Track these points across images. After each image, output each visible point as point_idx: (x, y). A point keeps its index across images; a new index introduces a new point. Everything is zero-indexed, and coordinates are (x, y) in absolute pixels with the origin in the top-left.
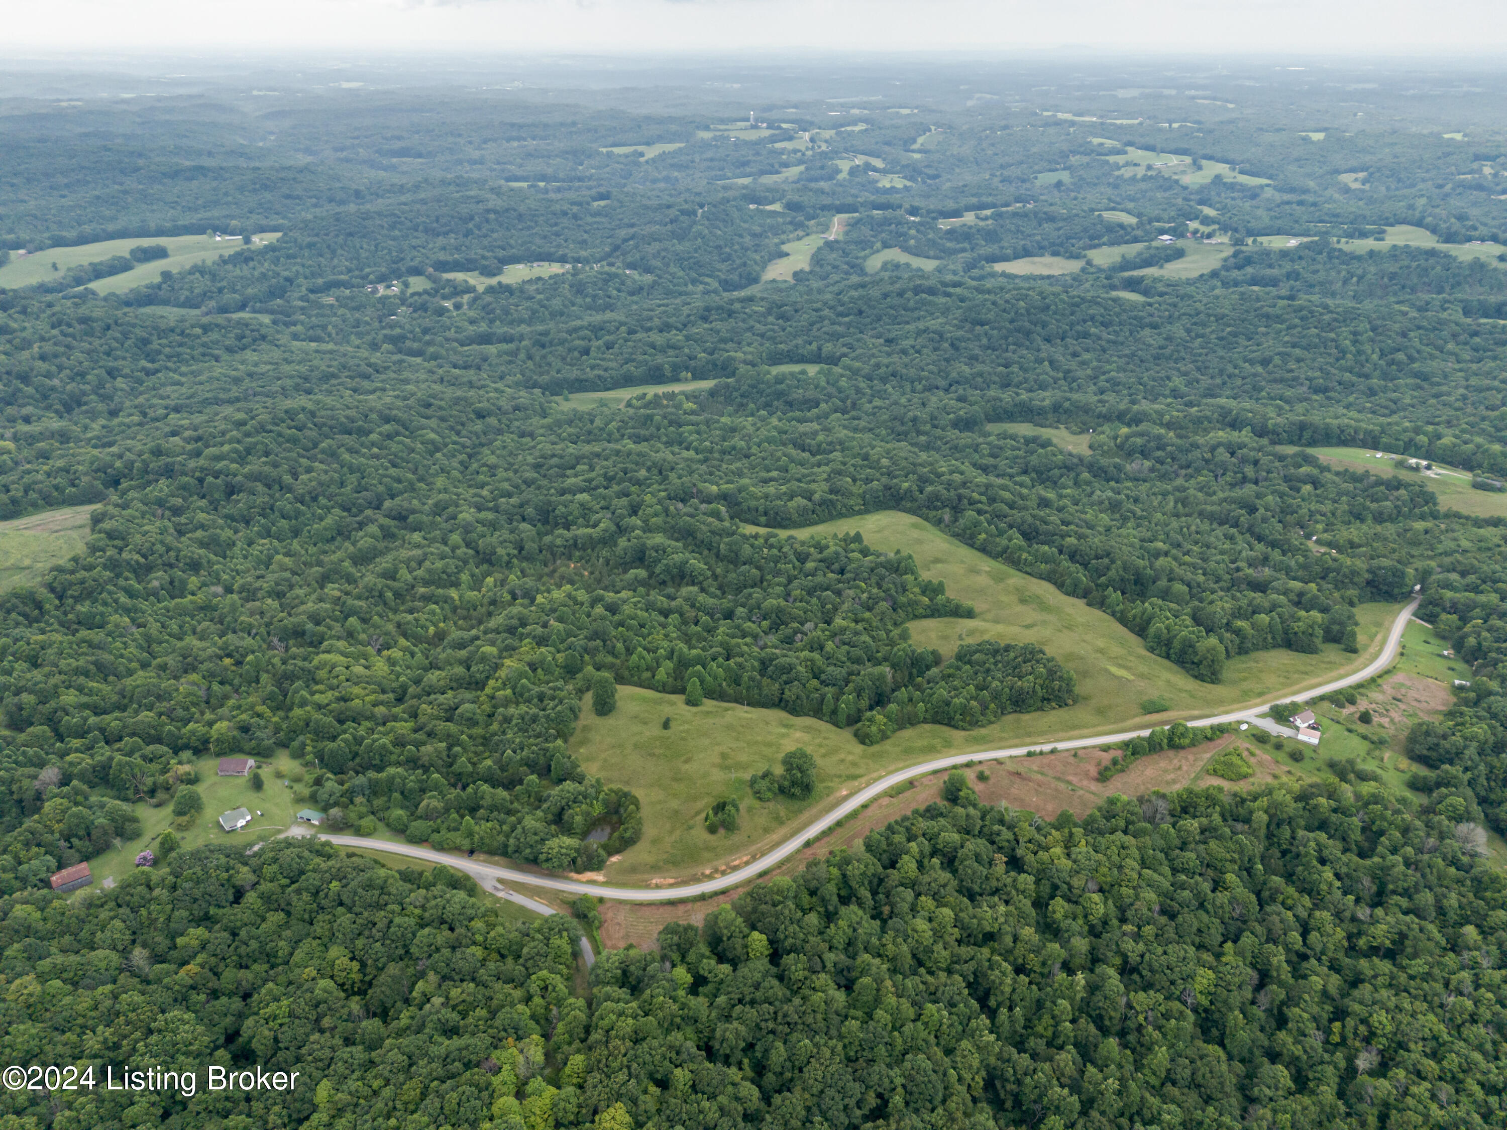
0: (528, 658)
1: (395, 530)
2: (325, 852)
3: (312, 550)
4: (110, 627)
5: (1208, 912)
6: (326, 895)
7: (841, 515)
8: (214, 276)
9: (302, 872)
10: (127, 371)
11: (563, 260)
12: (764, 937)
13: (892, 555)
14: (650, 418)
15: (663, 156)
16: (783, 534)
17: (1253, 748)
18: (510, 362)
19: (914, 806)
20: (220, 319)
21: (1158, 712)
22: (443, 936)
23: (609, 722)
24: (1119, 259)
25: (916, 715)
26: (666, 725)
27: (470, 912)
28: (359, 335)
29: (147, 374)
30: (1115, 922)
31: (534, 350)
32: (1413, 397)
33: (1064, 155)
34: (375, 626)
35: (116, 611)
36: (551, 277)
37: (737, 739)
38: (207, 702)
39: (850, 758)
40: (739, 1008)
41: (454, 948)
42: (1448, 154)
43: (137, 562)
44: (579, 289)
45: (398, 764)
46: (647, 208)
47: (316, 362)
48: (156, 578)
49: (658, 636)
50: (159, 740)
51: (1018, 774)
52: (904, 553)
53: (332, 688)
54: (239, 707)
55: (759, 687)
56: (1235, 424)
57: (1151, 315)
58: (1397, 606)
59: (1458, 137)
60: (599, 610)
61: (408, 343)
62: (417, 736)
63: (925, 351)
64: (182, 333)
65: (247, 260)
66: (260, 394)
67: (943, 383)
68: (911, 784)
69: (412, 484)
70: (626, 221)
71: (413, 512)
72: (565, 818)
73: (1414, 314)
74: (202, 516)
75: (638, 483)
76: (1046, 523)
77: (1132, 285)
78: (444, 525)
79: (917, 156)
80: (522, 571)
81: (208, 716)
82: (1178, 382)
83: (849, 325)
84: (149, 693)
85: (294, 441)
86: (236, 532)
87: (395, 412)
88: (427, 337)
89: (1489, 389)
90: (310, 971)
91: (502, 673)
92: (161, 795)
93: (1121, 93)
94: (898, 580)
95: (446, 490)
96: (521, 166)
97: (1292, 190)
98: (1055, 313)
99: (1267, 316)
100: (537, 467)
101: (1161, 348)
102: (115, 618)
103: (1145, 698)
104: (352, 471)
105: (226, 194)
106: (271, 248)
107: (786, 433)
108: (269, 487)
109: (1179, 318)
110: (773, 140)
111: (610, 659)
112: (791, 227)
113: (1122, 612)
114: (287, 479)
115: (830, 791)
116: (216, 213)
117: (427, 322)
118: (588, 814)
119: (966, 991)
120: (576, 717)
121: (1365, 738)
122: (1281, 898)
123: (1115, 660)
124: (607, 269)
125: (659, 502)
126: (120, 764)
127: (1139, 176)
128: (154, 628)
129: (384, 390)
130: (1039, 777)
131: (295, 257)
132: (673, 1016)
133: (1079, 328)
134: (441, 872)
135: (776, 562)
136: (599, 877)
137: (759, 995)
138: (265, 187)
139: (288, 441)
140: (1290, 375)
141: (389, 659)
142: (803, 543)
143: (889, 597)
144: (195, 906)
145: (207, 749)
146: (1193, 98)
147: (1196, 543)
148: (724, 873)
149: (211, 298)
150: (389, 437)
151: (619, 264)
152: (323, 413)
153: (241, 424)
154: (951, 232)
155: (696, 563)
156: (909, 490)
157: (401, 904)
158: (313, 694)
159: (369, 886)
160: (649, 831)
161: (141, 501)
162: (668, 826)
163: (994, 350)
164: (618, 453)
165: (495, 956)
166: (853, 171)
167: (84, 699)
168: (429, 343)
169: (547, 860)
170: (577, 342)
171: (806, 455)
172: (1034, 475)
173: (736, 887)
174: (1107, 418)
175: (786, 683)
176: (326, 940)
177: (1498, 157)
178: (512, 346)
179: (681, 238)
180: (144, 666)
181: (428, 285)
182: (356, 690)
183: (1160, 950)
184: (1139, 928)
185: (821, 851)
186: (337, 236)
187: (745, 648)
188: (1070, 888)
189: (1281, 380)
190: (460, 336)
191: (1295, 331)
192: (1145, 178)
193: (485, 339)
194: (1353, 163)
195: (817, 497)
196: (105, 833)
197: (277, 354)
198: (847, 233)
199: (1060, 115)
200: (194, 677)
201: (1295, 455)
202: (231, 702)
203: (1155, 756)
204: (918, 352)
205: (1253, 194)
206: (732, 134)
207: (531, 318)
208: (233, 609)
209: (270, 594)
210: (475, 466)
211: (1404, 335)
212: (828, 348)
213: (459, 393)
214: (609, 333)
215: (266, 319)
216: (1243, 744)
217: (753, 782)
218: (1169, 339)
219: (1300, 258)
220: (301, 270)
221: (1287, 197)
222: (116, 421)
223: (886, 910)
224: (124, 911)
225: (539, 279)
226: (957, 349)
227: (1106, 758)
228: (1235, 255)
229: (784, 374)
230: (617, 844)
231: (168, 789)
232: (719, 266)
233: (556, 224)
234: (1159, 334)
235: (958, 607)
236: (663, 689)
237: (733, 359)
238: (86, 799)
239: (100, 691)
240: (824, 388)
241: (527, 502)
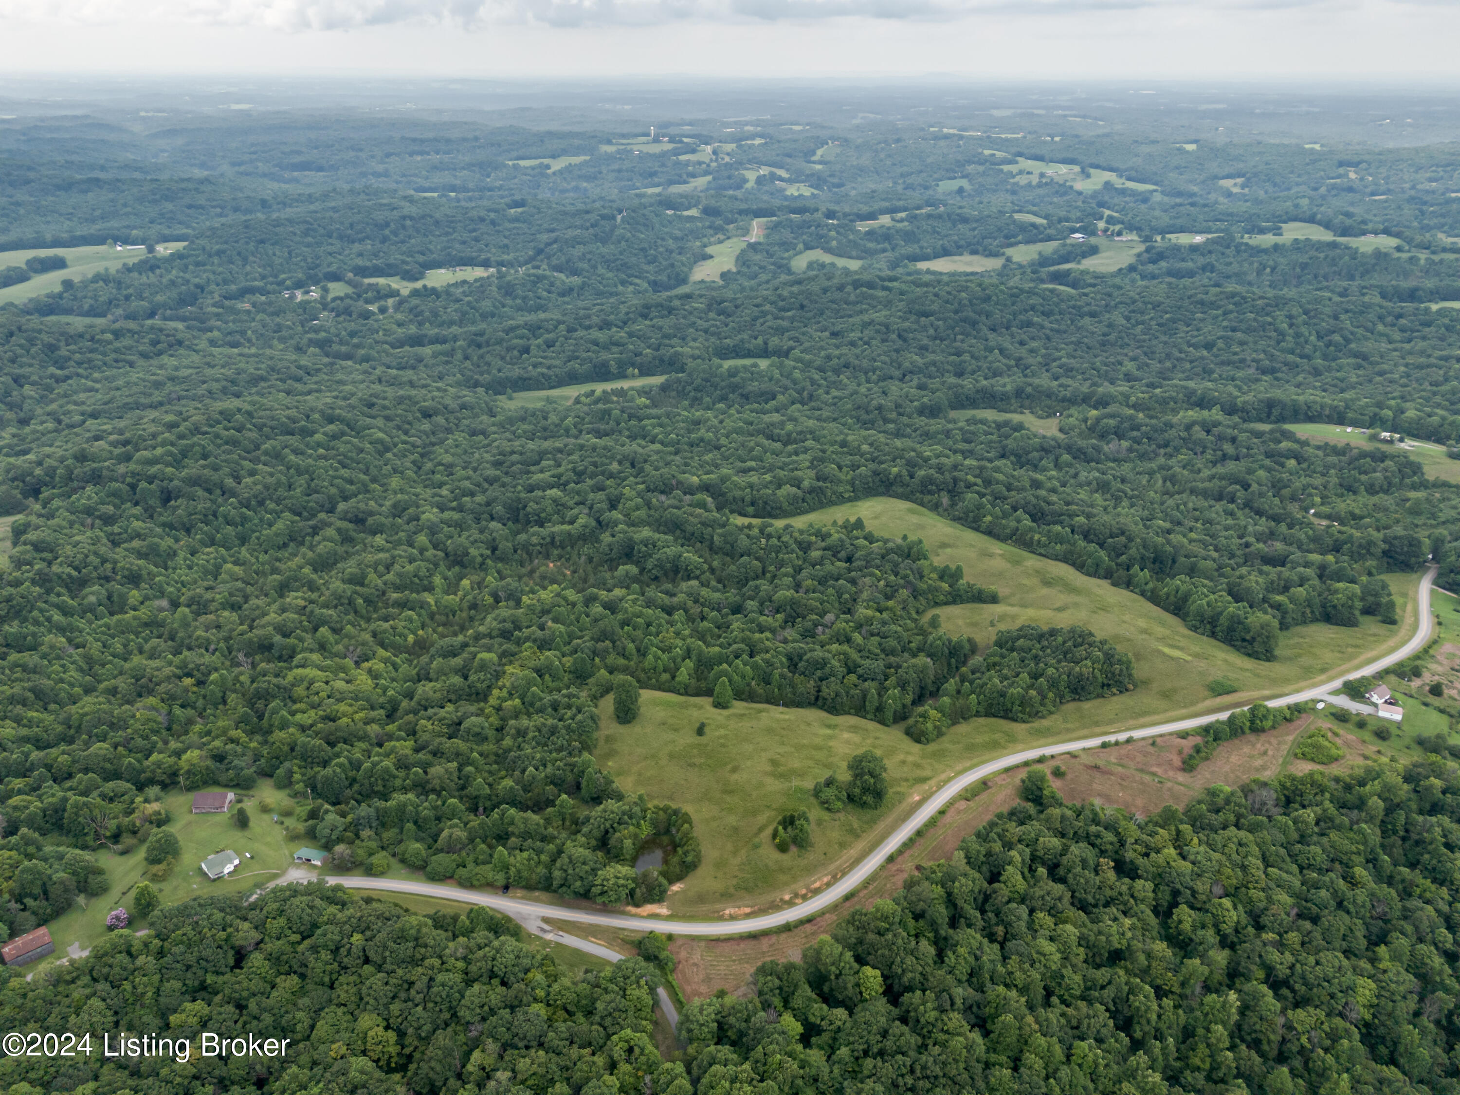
0: (532, 663)
1: (353, 534)
2: (336, 898)
3: (263, 557)
4: (44, 648)
5: (1348, 912)
6: (349, 951)
7: (831, 503)
8: (119, 283)
9: (315, 926)
10: (35, 378)
11: (486, 264)
12: (878, 973)
13: (899, 541)
14: (608, 412)
15: (569, 168)
16: (779, 524)
17: (1335, 728)
18: (447, 363)
19: (995, 809)
20: (132, 325)
21: (1228, 692)
22: (496, 995)
23: (635, 730)
24: (1036, 257)
25: (969, 709)
26: (700, 731)
27: (526, 962)
28: (282, 340)
29: (57, 381)
30: (1251, 930)
31: (470, 351)
32: (1358, 376)
33: (961, 164)
34: (349, 637)
35: (50, 632)
36: (476, 281)
37: (783, 744)
38: (169, 729)
39: (910, 759)
40: (869, 1063)
41: (512, 1008)
42: (1315, 161)
43: (70, 576)
44: (508, 290)
45: (405, 790)
46: (565, 213)
47: (242, 365)
48: (92, 593)
49: (668, 634)
50: (116, 775)
51: (1096, 767)
52: (912, 538)
53: (314, 707)
54: (208, 733)
55: (792, 685)
56: (1202, 403)
57: (1088, 304)
58: (1414, 576)
59: (1317, 147)
60: (597, 609)
61: (335, 347)
62: (420, 755)
63: (874, 342)
64: (92, 339)
65: (152, 268)
66: (186, 397)
67: (897, 373)
68: (985, 784)
69: (365, 485)
70: (545, 226)
71: (371, 514)
72: (612, 842)
73: (1337, 299)
74: (137, 524)
75: (611, 476)
76: (1049, 504)
77: (1058, 278)
78: (406, 527)
79: (819, 167)
80: (499, 572)
81: (173, 745)
82: (1130, 366)
83: (792, 319)
84: (100, 722)
85: (235, 443)
86: (177, 540)
87: (338, 411)
88: (355, 340)
89: (1428, 366)
90: (339, 1048)
91: (506, 681)
92: (128, 840)
93: (996, 113)
94: (914, 566)
95: (402, 491)
96: (427, 178)
97: (1180, 194)
98: (997, 303)
99: (1202, 303)
100: (497, 464)
101: (1104, 335)
102: (49, 638)
103: (1211, 679)
104: (299, 473)
105: (125, 205)
106: (178, 256)
107: (751, 424)
108: (209, 491)
109: (1116, 306)
110: (676, 153)
111: (622, 661)
112: (711, 232)
113: (1153, 591)
114: (229, 482)
115: (901, 797)
116: (114, 223)
117: (352, 326)
118: (636, 836)
119: (1111, 1023)
120: (598, 728)
121: (1442, 711)
122: (1418, 891)
123: (1162, 639)
124: (532, 271)
125: (639, 495)
126: (76, 805)
127: (1034, 183)
128: (94, 648)
129: (319, 391)
130: (1120, 769)
131: (204, 265)
132: (794, 1077)
133: (1022, 317)
134: (476, 914)
135: (777, 552)
136: (662, 910)
137: (889, 1044)
138: (167, 198)
139: (227, 443)
140: (1236, 357)
141: (370, 671)
142: (801, 532)
143: (908, 584)
144: (189, 975)
145: (175, 783)
146: (1065, 116)
147: (1197, 520)
148: (805, 898)
149: (117, 306)
150: (334, 437)
151: (545, 266)
152: (262, 413)
153: (171, 426)
154: (870, 233)
155: (690, 556)
156: (899, 475)
157: (440, 957)
158: (293, 714)
159: (401, 937)
160: (709, 852)
161: (68, 510)
162: (729, 846)
163: (942, 340)
164: (582, 447)
165: (562, 1014)
166: (760, 181)
167: (24, 732)
168: (358, 346)
169: (602, 893)
170: (515, 341)
171: (778, 445)
172: (1012, 458)
173: (822, 913)
174: (1071, 401)
175: (821, 679)
176: (352, 1007)
177: (1359, 163)
178: (446, 347)
179: (604, 242)
180: (88, 691)
181: (349, 290)
182: (343, 707)
183: (1312, 960)
184: (1280, 935)
185: (908, 865)
186: (247, 243)
187: (768, 643)
188: (1194, 893)
189: (1229, 363)
190: (389, 339)
191: (1232, 316)
192: (1040, 185)
193: (417, 341)
194: (1227, 170)
195: (806, 484)
196: (66, 890)
197: (196, 358)
198: (767, 236)
199: (945, 130)
200: (152, 700)
201: (1272, 432)
202: (197, 728)
203: (1237, 741)
204: (866, 343)
205: (1144, 198)
206: (635, 147)
207: (461, 321)
208: (186, 625)
209: (225, 606)
210: (429, 465)
211: (1336, 317)
212: (774, 341)
213: (401, 392)
214: (548, 331)
215: (180, 326)
216: (1326, 724)
217: (817, 793)
218: (1110, 325)
219: (1210, 252)
220: (212, 277)
221: (1178, 200)
222: (27, 430)
223: (1000, 930)
224: (103, 986)
225: (464, 282)
226: (905, 340)
227: (1187, 744)
228: (1148, 250)
229: (736, 367)
230: (677, 870)
231: (134, 833)
232: (646, 267)
233: (474, 230)
234: (1100, 322)
235: (980, 592)
236: (686, 691)
237: (681, 354)
238: (39, 849)
239: (41, 721)
240: (778, 381)
241: (495, 500)
